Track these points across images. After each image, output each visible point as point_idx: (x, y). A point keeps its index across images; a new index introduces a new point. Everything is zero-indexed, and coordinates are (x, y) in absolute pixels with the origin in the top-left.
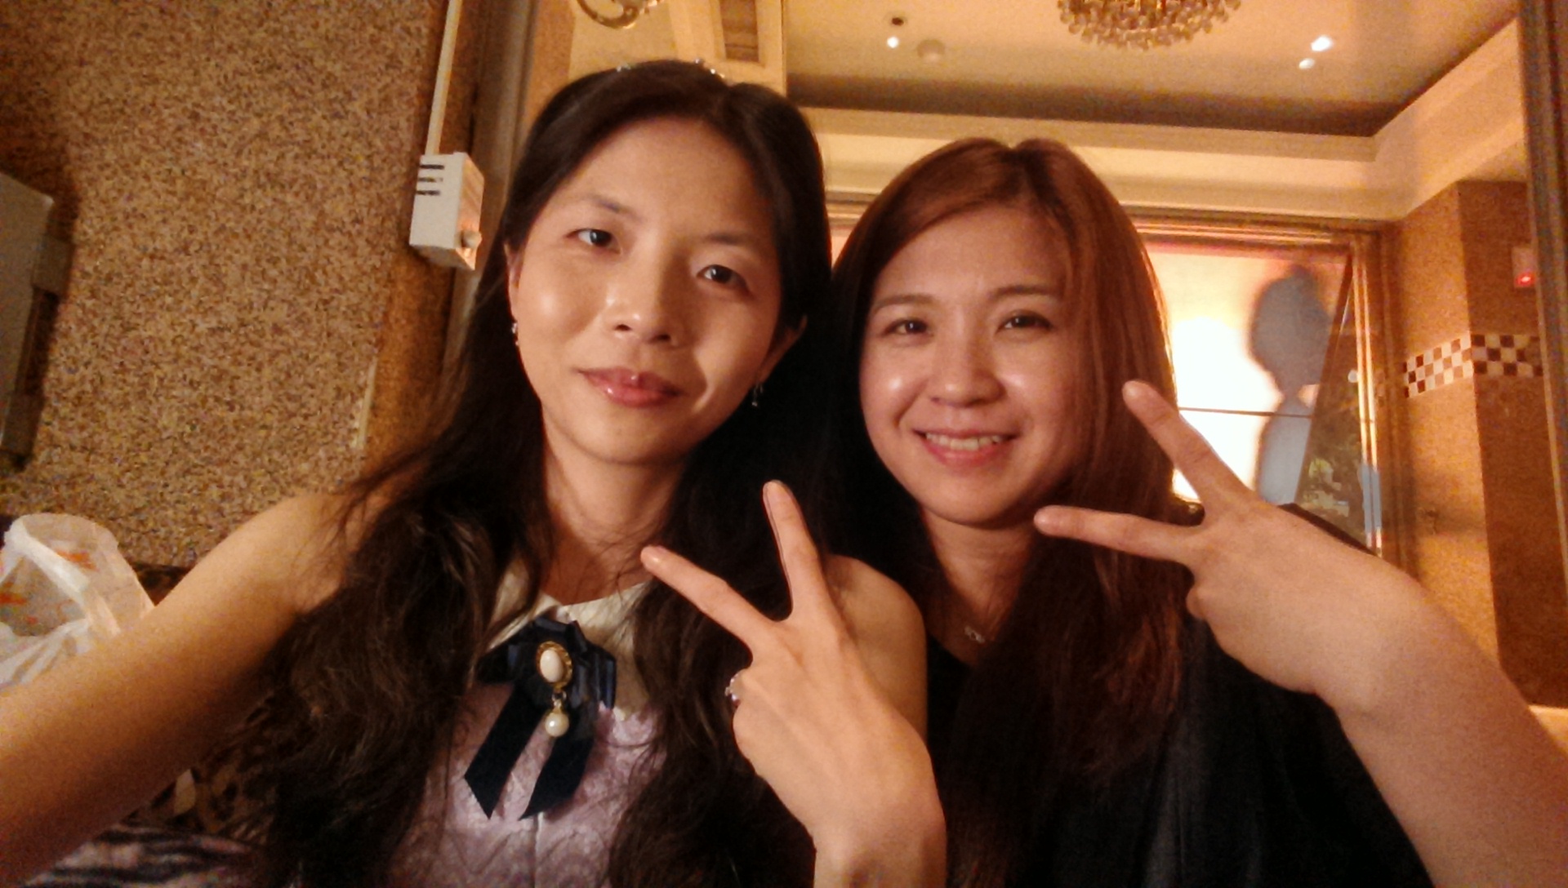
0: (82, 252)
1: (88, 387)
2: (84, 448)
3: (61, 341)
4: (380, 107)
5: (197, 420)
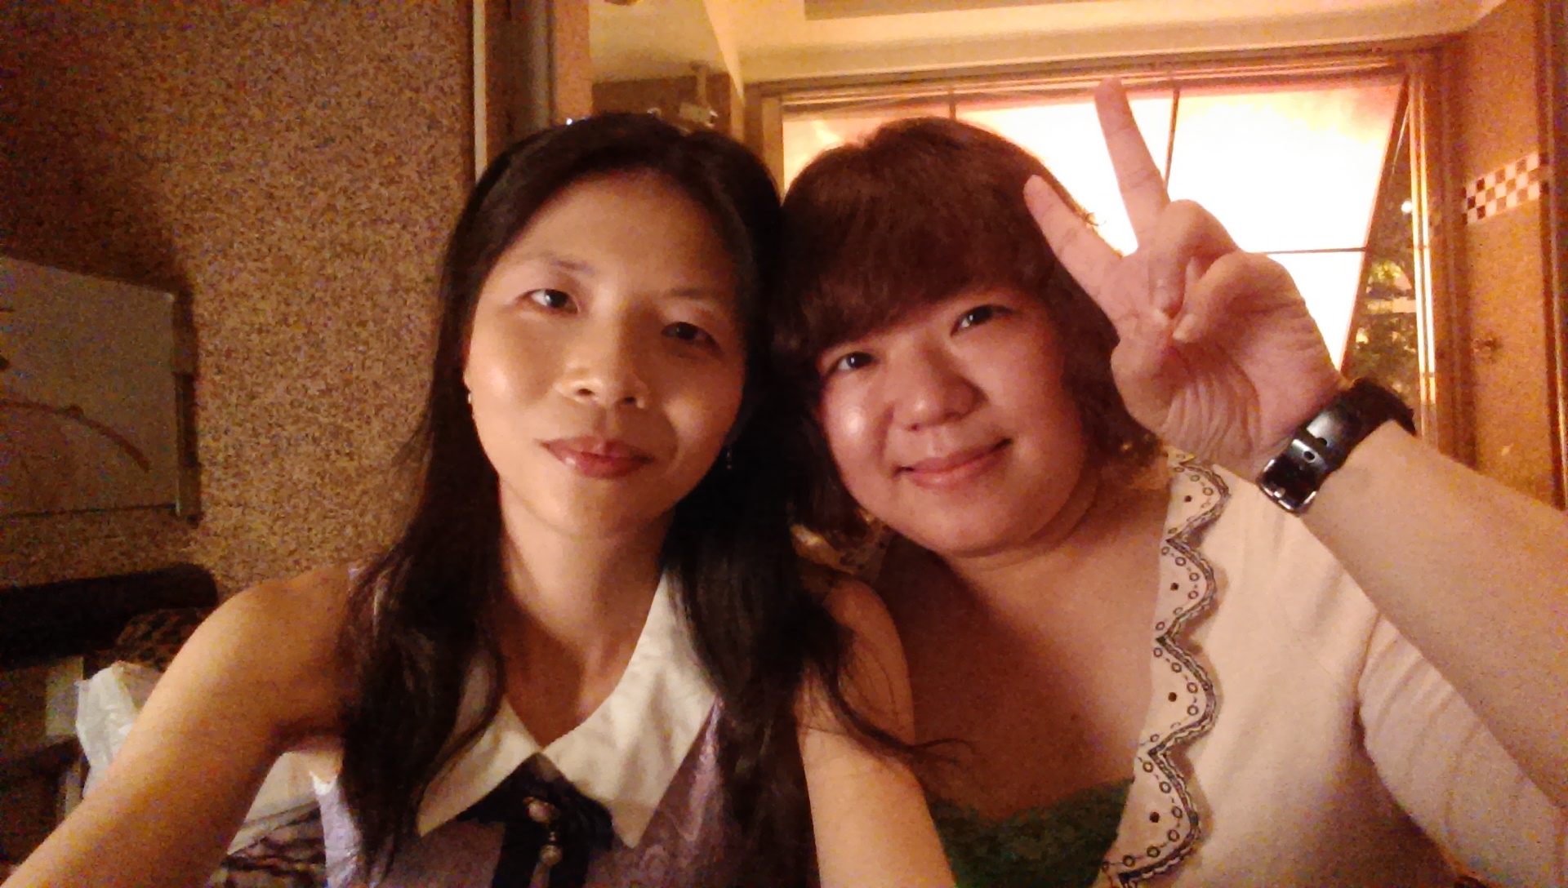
0: (203, 334)
1: (231, 452)
2: (239, 505)
3: (203, 414)
4: (430, 169)
5: (325, 471)
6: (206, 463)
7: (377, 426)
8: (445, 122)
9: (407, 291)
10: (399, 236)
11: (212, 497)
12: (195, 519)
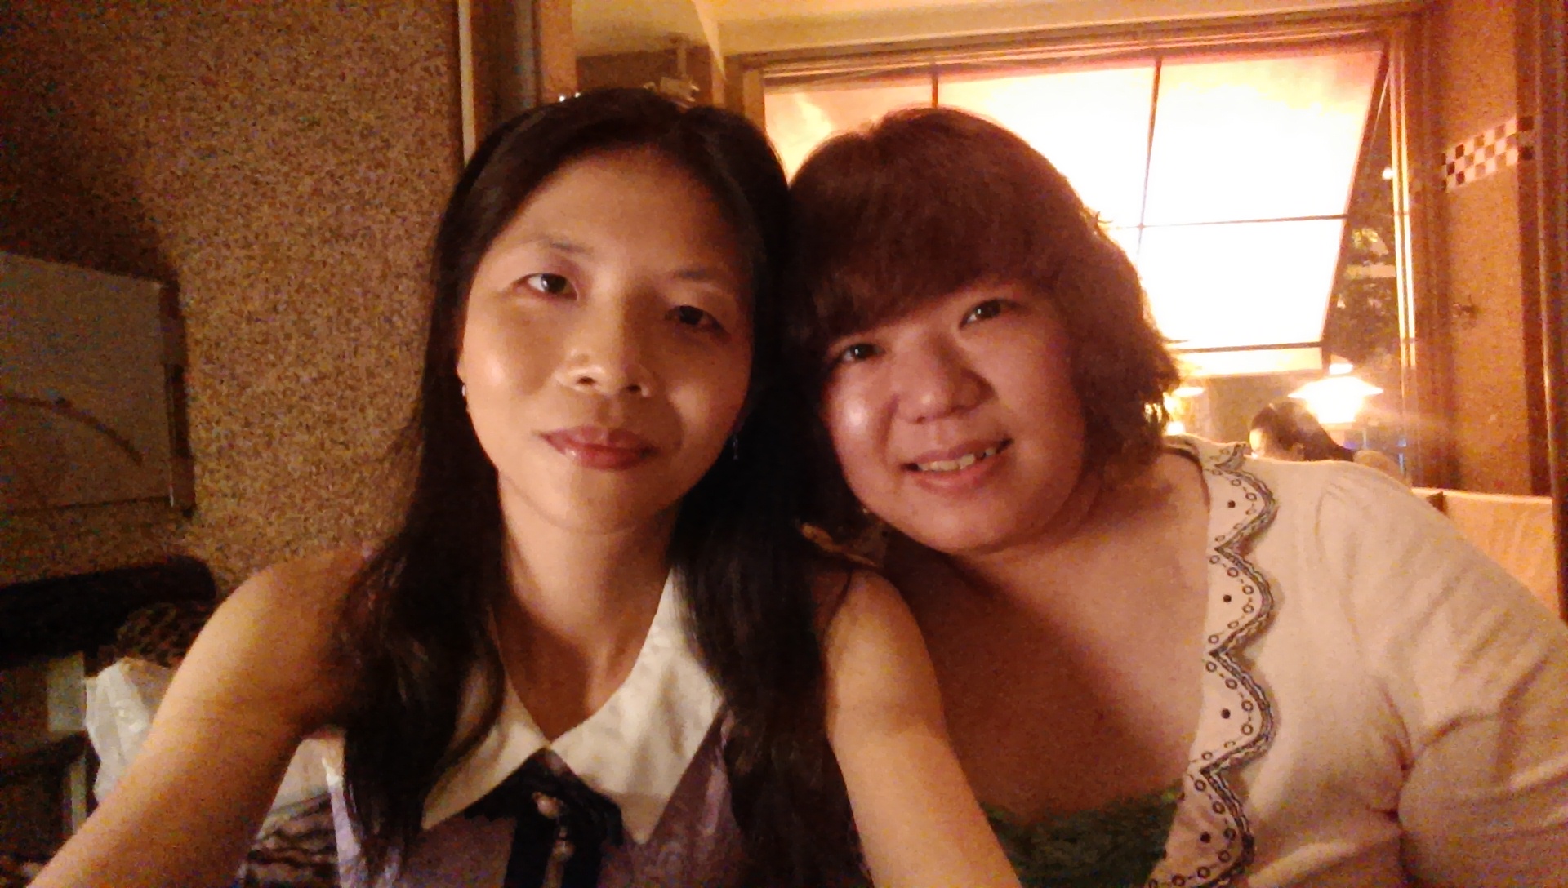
0: (191, 322)
1: (224, 442)
2: (234, 496)
3: (194, 405)
4: (417, 150)
5: (320, 461)
6: (199, 455)
7: (371, 413)
8: (432, 103)
9: (399, 276)
10: (388, 219)
11: (205, 487)
12: (189, 510)
